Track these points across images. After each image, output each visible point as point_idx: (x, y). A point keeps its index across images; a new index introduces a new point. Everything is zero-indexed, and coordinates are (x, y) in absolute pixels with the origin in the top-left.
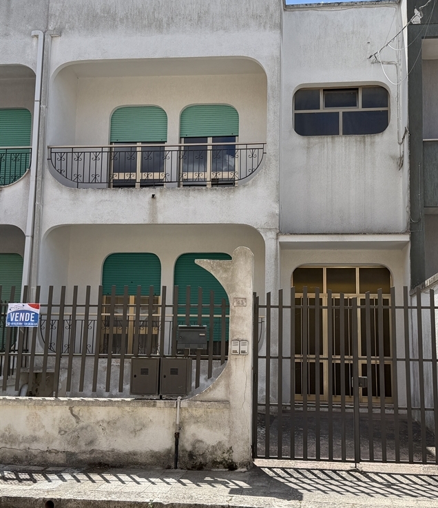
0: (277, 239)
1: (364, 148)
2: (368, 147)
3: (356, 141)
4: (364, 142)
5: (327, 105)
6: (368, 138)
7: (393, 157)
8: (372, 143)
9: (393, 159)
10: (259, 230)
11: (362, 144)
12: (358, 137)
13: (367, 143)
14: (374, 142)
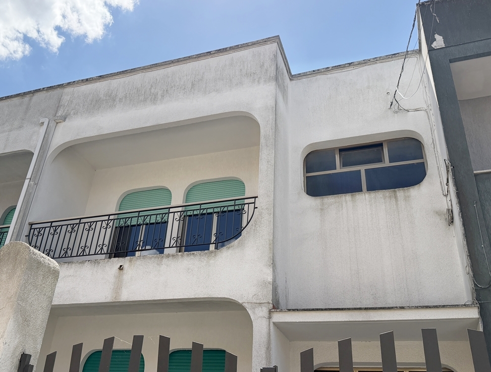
0: (270, 318)
1: (397, 205)
2: (401, 203)
3: (385, 197)
4: (396, 197)
5: (345, 164)
6: (400, 193)
7: (438, 213)
8: (407, 198)
9: (439, 215)
10: (246, 305)
11: (393, 200)
12: (387, 193)
13: (399, 198)
14: (409, 197)
